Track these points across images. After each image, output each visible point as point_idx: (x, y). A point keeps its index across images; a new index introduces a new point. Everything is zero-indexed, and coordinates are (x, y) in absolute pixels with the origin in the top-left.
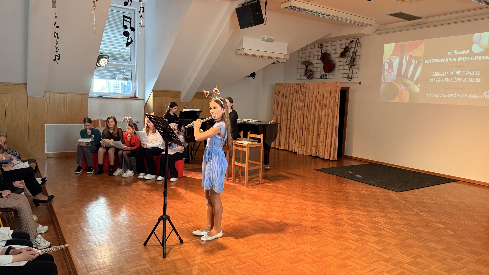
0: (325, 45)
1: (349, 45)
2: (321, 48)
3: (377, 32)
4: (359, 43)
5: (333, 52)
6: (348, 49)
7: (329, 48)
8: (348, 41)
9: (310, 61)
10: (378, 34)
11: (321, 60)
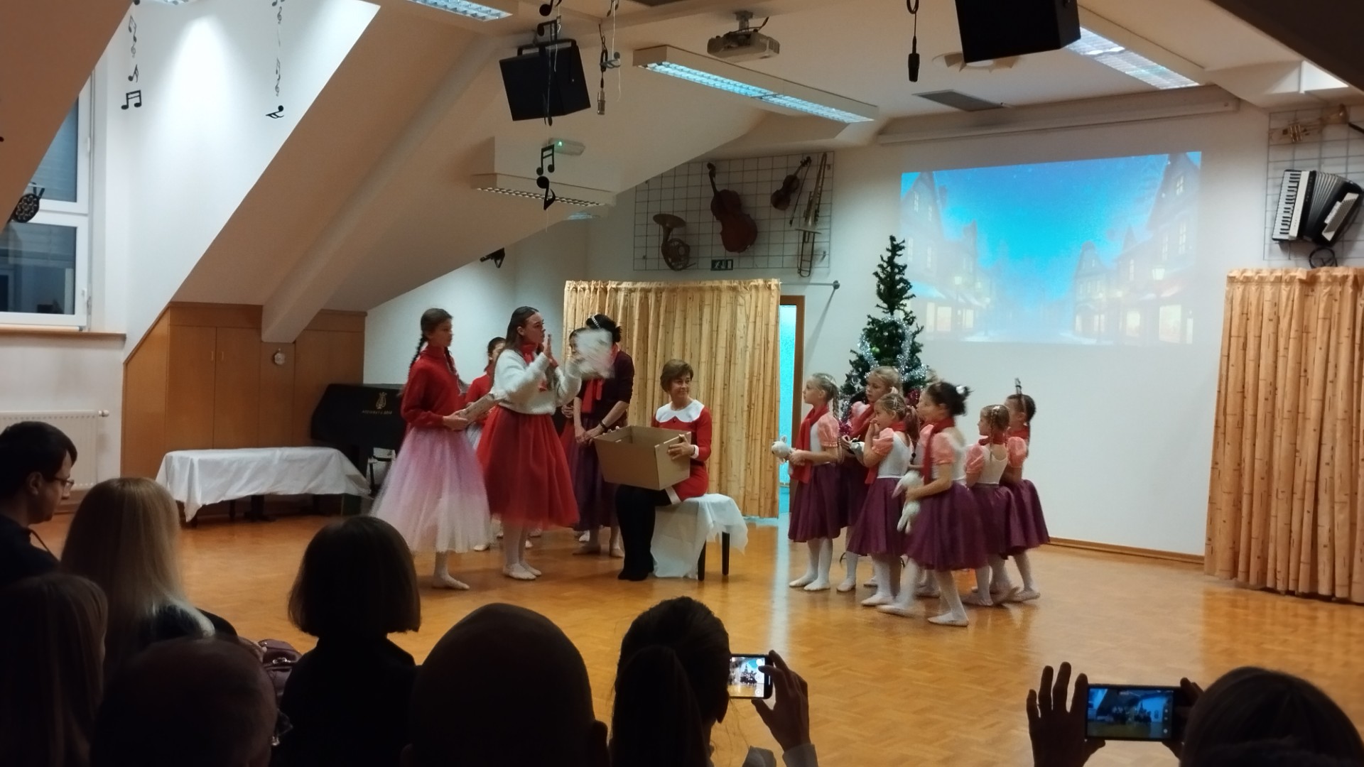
0: (723, 168)
1: (798, 171)
2: (712, 175)
4: (828, 167)
5: (750, 189)
6: (795, 185)
7: (737, 177)
8: (796, 162)
9: (675, 214)
11: (714, 214)
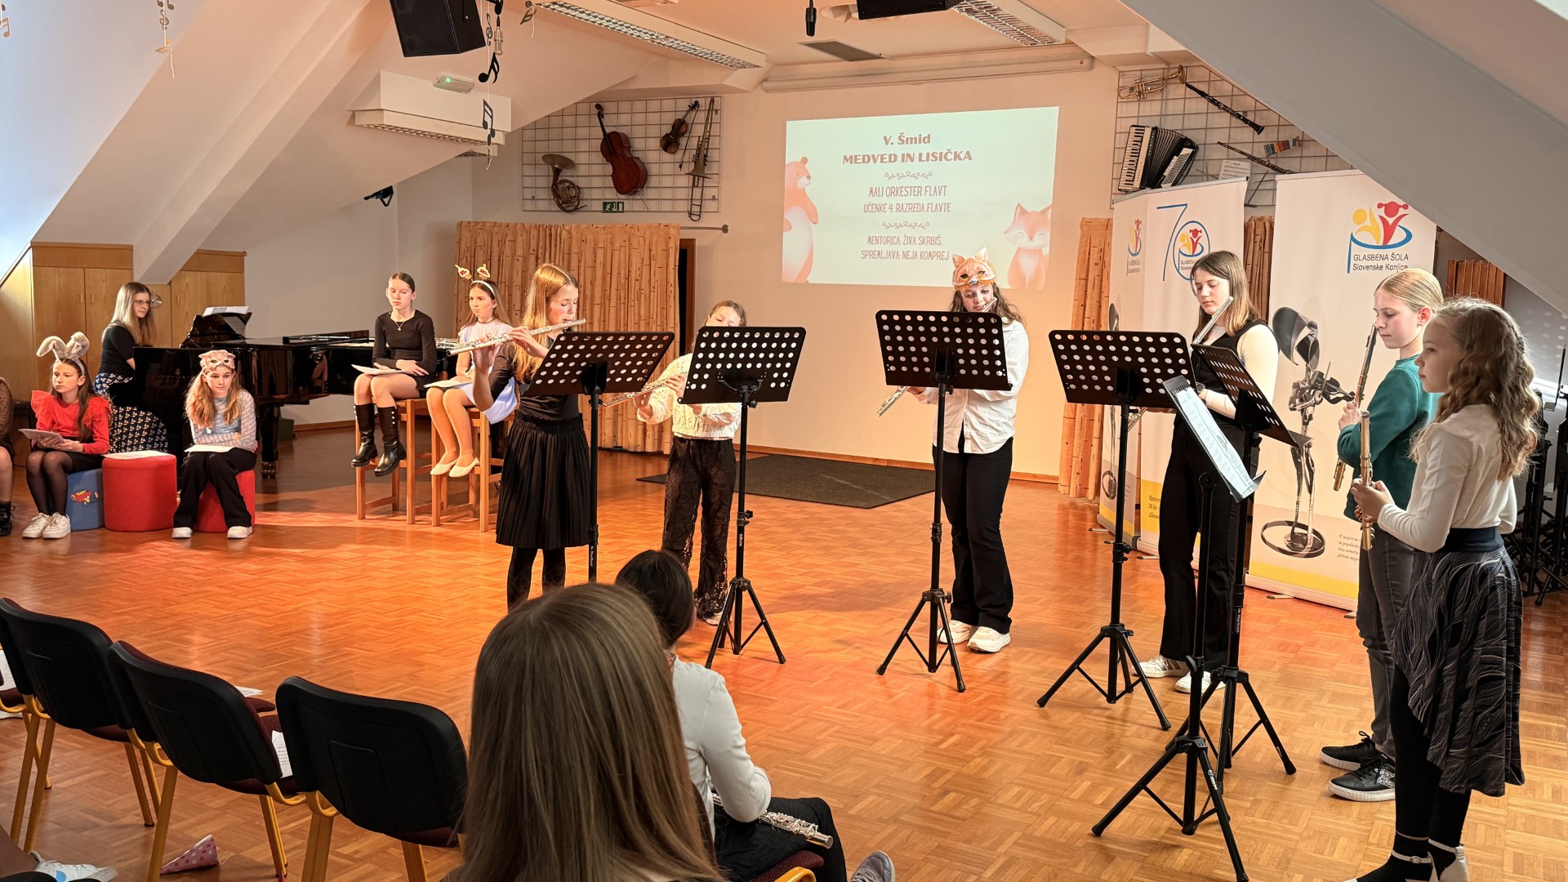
0: (609, 107)
1: (686, 115)
2: (600, 116)
3: (766, 84)
4: (716, 111)
5: (638, 131)
6: (683, 128)
7: (624, 119)
8: (684, 104)
9: (563, 155)
10: (767, 91)
11: (604, 155)
